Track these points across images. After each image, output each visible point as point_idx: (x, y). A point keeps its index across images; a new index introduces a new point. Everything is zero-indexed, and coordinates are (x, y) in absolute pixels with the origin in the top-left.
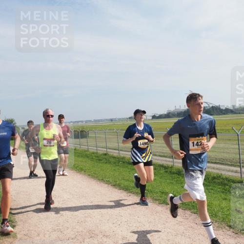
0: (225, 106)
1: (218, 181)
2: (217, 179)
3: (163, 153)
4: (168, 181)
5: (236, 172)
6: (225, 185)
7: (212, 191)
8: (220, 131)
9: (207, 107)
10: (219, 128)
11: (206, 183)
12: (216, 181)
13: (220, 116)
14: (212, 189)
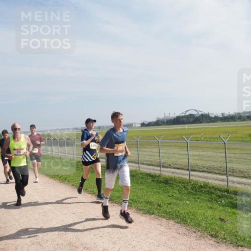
0: (215, 114)
1: (205, 190)
2: (204, 188)
3: (150, 161)
4: (155, 190)
5: (223, 180)
6: (212, 193)
7: (199, 200)
8: (209, 140)
9: (196, 115)
10: (207, 136)
11: (192, 192)
12: (203, 189)
13: (209, 124)
14: (198, 198)
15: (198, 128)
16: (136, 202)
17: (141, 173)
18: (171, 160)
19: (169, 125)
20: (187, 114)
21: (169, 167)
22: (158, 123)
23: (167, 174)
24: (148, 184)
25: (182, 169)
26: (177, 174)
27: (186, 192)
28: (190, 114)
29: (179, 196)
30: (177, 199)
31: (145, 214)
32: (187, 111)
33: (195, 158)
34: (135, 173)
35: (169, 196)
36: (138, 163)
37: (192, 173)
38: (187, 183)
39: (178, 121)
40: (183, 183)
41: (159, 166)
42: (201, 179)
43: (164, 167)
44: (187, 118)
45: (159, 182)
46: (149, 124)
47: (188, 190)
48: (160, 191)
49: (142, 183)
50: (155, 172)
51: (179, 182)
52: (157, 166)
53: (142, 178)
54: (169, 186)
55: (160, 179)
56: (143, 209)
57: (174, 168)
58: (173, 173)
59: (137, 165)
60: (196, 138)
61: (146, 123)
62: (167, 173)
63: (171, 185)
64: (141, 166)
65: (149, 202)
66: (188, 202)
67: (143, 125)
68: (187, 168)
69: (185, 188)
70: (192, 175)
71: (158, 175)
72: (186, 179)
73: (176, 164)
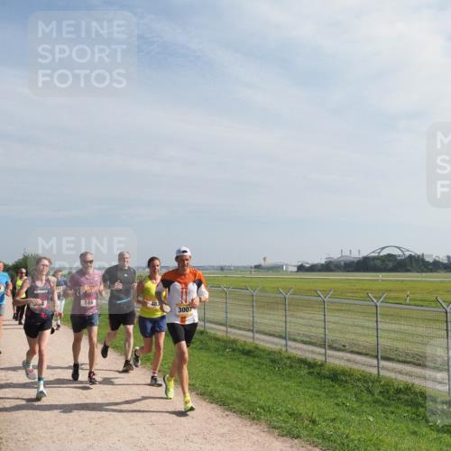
0: (434, 257)
2: (405, 394)
3: (308, 337)
4: (311, 391)
6: (419, 405)
7: (392, 417)
8: (421, 303)
9: (399, 256)
10: (419, 296)
11: (382, 399)
12: (402, 396)
13: (424, 274)
14: (392, 413)
15: (402, 281)
16: (269, 411)
17: (289, 358)
18: (347, 336)
19: (348, 271)
20: (382, 254)
21: (343, 349)
22: (328, 267)
23: (337, 362)
24: (301, 379)
25: (366, 355)
26: (356, 363)
27: (370, 399)
28: (389, 255)
29: (355, 405)
30: (352, 411)
31: (283, 436)
32: (383, 248)
33: (393, 335)
34: (277, 357)
35: (338, 405)
36: (285, 338)
37: (383, 363)
38: (373, 382)
39: (365, 265)
40: (366, 381)
41: (323, 346)
42: (400, 377)
43: (332, 348)
44: (383, 261)
45: (320, 376)
46: (313, 268)
47: (373, 395)
48: (321, 393)
49: (289, 376)
50: (315, 356)
51: (359, 380)
52: (320, 346)
53: (291, 367)
54: (340, 385)
55: (323, 372)
56: (281, 427)
57: (352, 352)
58: (349, 360)
59: (283, 342)
60: (396, 298)
61: (307, 265)
62: (337, 360)
63: (342, 383)
64: (290, 343)
65: (293, 413)
66: (371, 419)
67: (301, 268)
68: (375, 354)
69: (370, 392)
70: (384, 368)
71: (320, 363)
72: (371, 374)
73: (355, 345)
